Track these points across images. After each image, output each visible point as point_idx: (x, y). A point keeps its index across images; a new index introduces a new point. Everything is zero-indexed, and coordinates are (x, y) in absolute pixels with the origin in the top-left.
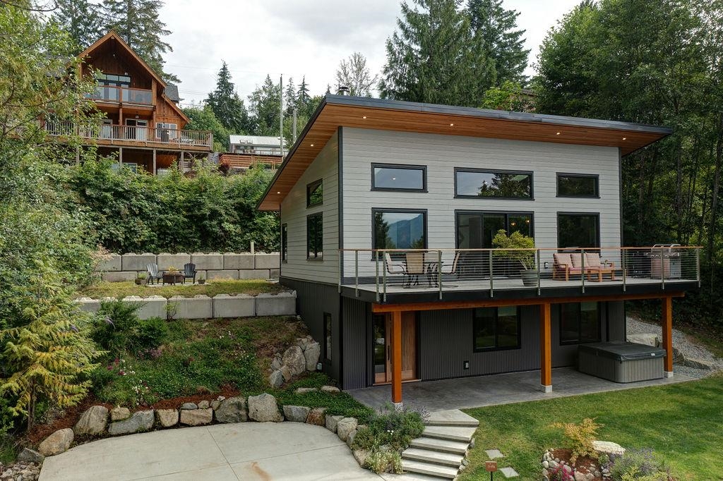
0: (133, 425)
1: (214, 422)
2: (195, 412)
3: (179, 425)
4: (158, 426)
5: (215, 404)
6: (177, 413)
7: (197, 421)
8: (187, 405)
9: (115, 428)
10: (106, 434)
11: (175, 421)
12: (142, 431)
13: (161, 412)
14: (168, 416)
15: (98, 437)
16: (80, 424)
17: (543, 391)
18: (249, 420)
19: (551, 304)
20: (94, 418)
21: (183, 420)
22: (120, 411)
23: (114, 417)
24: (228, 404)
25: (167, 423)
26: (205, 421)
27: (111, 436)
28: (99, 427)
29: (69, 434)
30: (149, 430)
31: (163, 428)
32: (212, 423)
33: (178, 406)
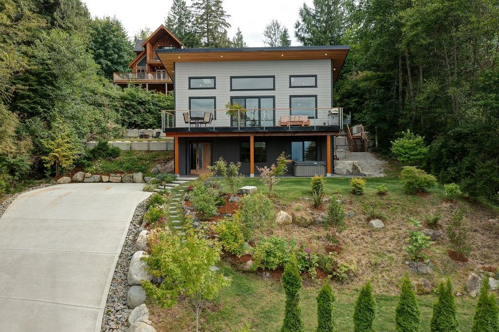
0: (92, 179)
1: (122, 182)
2: (114, 178)
3: (109, 182)
4: (101, 181)
5: (123, 175)
6: (108, 177)
7: (115, 181)
8: (111, 175)
9: (86, 180)
10: (82, 182)
11: (107, 180)
12: (94, 182)
13: (102, 176)
14: (105, 178)
15: (80, 182)
16: (74, 177)
18: (134, 182)
19: (254, 137)
20: (79, 175)
21: (110, 180)
22: (88, 174)
23: (86, 176)
24: (127, 176)
25: (104, 180)
26: (118, 181)
27: (84, 182)
28: (80, 179)
29: (69, 179)
30: (98, 182)
31: (103, 182)
32: (120, 182)
33: (108, 175)
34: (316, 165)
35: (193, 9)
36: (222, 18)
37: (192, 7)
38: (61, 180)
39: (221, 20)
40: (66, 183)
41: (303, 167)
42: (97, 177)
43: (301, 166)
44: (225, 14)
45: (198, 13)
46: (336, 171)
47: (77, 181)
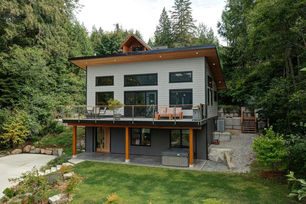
0: (34, 151)
2: (48, 151)
3: (44, 154)
4: (40, 153)
5: (53, 149)
7: (48, 153)
8: (47, 149)
9: (31, 151)
10: (29, 153)
11: (43, 152)
12: (36, 153)
13: (41, 149)
14: (43, 151)
16: (24, 149)
17: (125, 161)
18: (58, 155)
19: (129, 128)
20: (27, 148)
21: (45, 152)
22: (33, 147)
23: (31, 149)
26: (50, 154)
27: (30, 153)
28: (28, 150)
29: (20, 150)
30: (38, 153)
31: (41, 154)
32: (51, 155)
33: (45, 149)
34: (178, 156)
35: (172, 19)
36: (191, 23)
37: (172, 18)
38: (13, 152)
39: (191, 25)
40: (16, 154)
41: (168, 157)
42: (37, 150)
43: (166, 156)
44: (193, 20)
45: (176, 22)
46: (209, 158)
47: (26, 152)
